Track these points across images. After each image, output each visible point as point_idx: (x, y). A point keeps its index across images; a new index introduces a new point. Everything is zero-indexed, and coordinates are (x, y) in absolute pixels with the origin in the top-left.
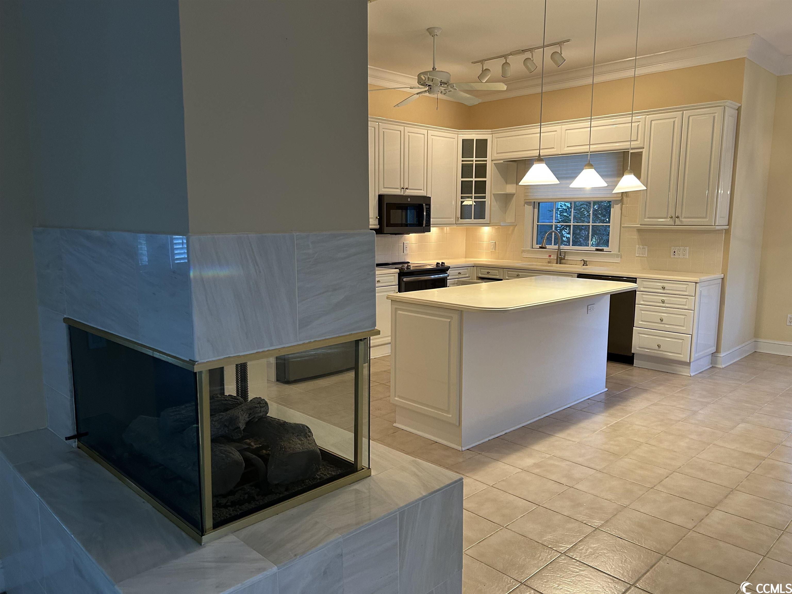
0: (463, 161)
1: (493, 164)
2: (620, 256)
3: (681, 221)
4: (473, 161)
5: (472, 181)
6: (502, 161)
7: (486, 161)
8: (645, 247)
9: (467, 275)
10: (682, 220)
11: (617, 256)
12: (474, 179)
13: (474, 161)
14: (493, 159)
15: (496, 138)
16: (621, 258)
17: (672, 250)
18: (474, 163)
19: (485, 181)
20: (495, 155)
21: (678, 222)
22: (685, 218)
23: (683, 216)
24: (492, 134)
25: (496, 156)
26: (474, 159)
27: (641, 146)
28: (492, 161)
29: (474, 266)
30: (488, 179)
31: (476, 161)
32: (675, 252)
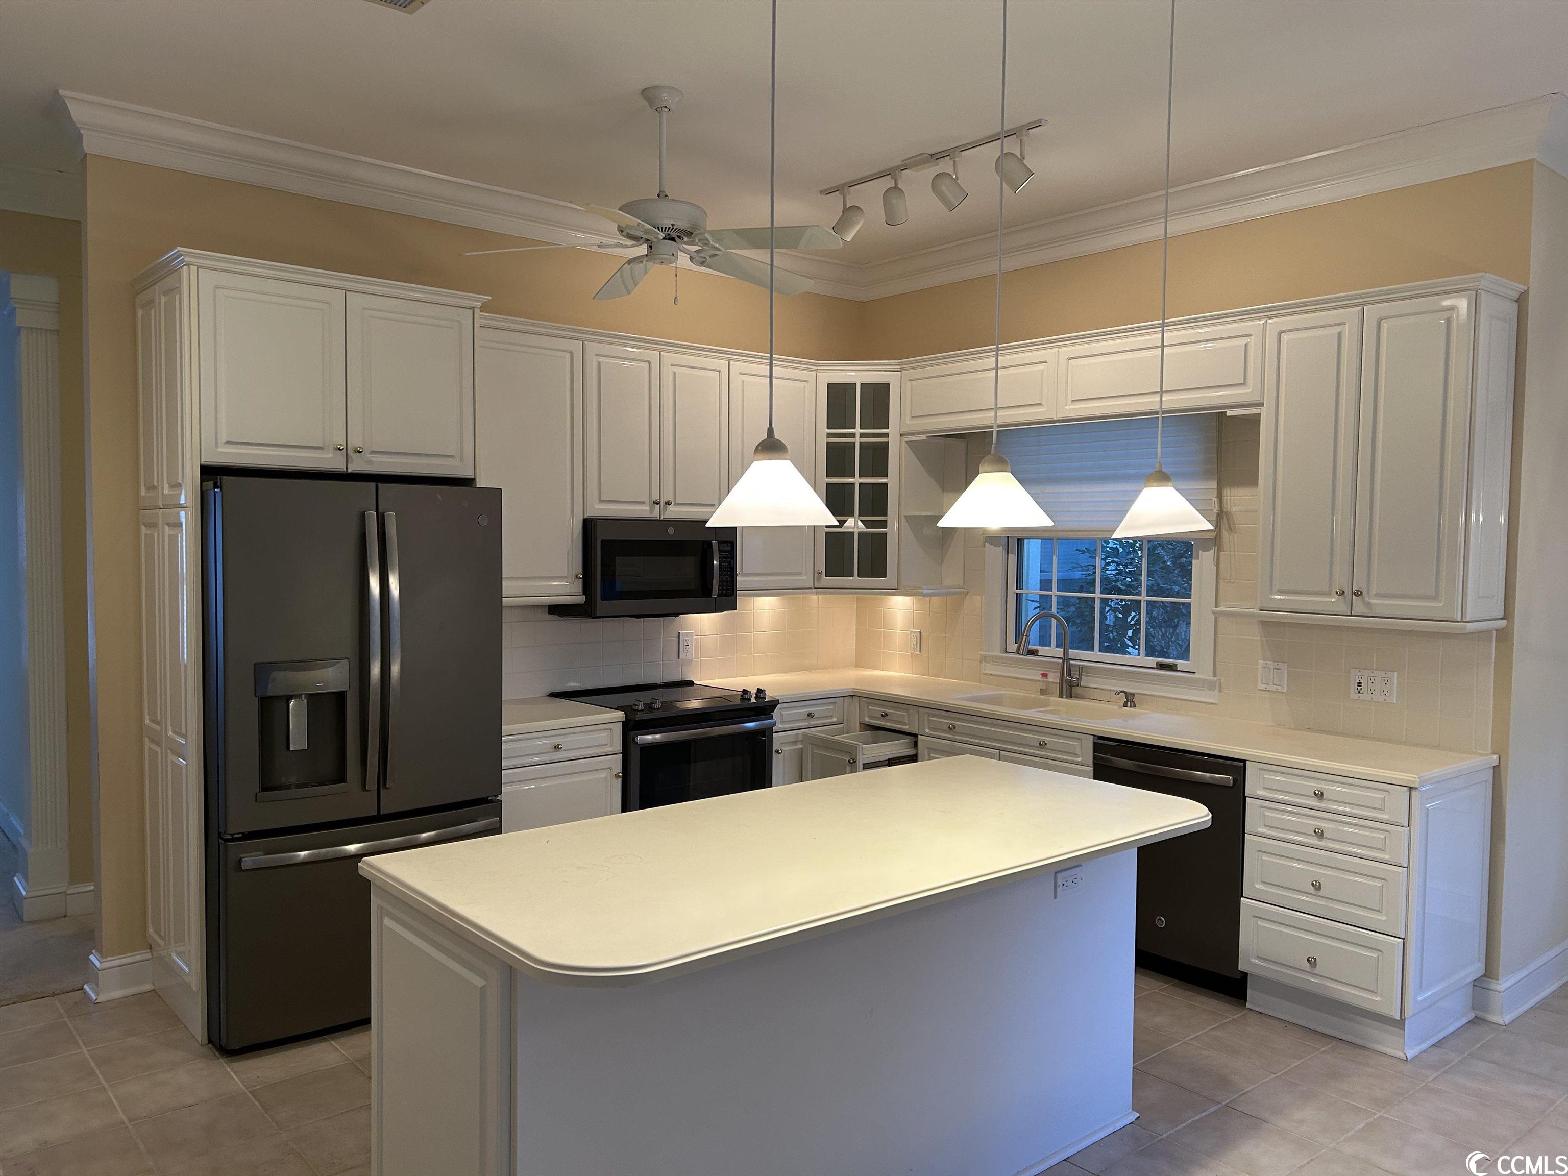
0: (829, 435)
1: (904, 445)
2: (1217, 686)
3: (1368, 605)
4: (853, 435)
5: (853, 484)
6: (923, 437)
7: (887, 435)
8: (1281, 665)
9: (835, 719)
10: (1373, 601)
11: (1211, 686)
12: (857, 480)
13: (858, 436)
14: (904, 430)
15: (910, 380)
16: (1220, 691)
17: (1352, 678)
18: (858, 440)
19: (886, 485)
20: (908, 422)
21: (1359, 607)
22: (1380, 595)
23: (1373, 591)
24: (901, 371)
25: (912, 425)
26: (858, 431)
27: (1256, 398)
28: (901, 435)
29: (852, 696)
30: (892, 480)
31: (862, 435)
32: (1359, 684)
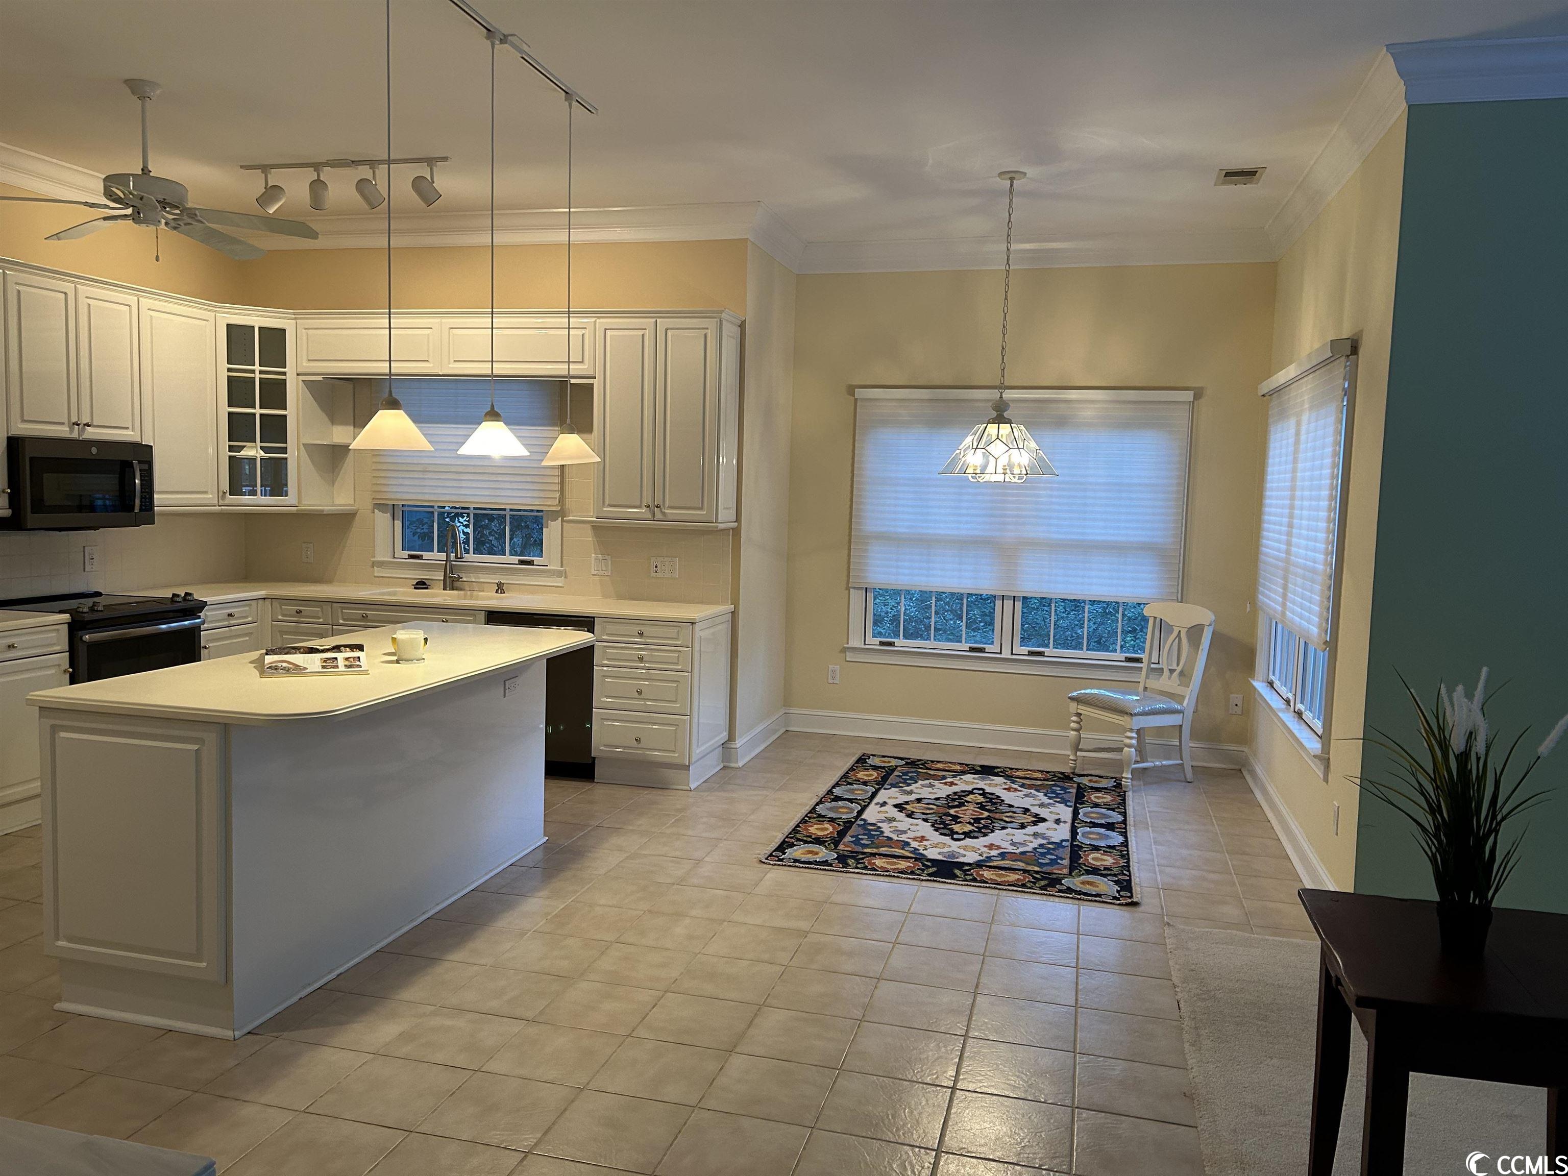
0: (229, 370)
1: (301, 383)
2: (564, 574)
3: (664, 514)
4: (253, 371)
5: (254, 415)
6: (320, 378)
7: (284, 374)
8: (607, 557)
9: (250, 619)
10: (666, 511)
11: (559, 574)
12: (258, 411)
13: (257, 372)
14: (300, 371)
15: (305, 329)
16: (565, 577)
17: (652, 563)
18: (258, 376)
19: (285, 416)
20: (304, 364)
21: (658, 515)
22: (671, 507)
23: (667, 504)
24: (296, 319)
25: (306, 366)
26: (257, 367)
27: (591, 373)
28: (298, 375)
29: (264, 599)
30: (291, 412)
31: (261, 372)
32: (656, 567)
